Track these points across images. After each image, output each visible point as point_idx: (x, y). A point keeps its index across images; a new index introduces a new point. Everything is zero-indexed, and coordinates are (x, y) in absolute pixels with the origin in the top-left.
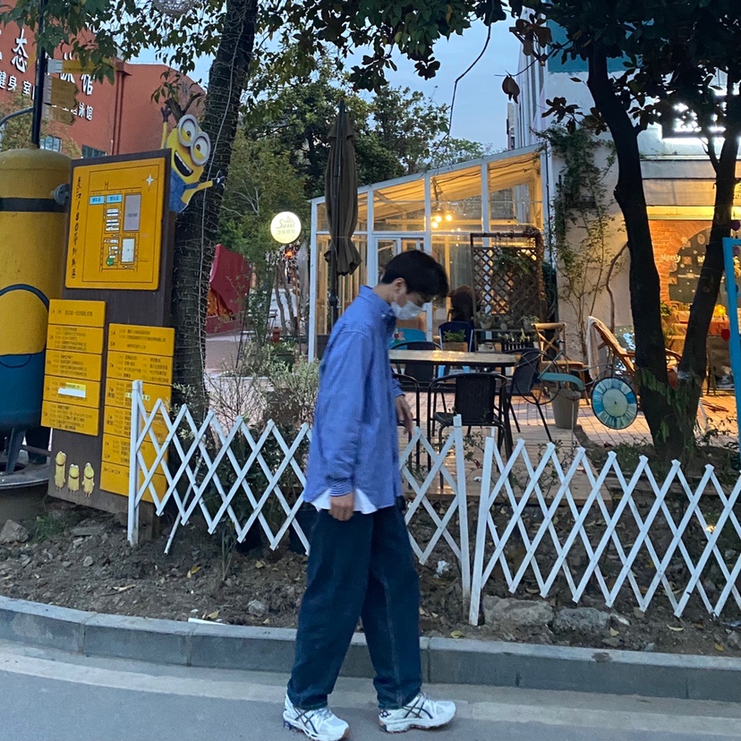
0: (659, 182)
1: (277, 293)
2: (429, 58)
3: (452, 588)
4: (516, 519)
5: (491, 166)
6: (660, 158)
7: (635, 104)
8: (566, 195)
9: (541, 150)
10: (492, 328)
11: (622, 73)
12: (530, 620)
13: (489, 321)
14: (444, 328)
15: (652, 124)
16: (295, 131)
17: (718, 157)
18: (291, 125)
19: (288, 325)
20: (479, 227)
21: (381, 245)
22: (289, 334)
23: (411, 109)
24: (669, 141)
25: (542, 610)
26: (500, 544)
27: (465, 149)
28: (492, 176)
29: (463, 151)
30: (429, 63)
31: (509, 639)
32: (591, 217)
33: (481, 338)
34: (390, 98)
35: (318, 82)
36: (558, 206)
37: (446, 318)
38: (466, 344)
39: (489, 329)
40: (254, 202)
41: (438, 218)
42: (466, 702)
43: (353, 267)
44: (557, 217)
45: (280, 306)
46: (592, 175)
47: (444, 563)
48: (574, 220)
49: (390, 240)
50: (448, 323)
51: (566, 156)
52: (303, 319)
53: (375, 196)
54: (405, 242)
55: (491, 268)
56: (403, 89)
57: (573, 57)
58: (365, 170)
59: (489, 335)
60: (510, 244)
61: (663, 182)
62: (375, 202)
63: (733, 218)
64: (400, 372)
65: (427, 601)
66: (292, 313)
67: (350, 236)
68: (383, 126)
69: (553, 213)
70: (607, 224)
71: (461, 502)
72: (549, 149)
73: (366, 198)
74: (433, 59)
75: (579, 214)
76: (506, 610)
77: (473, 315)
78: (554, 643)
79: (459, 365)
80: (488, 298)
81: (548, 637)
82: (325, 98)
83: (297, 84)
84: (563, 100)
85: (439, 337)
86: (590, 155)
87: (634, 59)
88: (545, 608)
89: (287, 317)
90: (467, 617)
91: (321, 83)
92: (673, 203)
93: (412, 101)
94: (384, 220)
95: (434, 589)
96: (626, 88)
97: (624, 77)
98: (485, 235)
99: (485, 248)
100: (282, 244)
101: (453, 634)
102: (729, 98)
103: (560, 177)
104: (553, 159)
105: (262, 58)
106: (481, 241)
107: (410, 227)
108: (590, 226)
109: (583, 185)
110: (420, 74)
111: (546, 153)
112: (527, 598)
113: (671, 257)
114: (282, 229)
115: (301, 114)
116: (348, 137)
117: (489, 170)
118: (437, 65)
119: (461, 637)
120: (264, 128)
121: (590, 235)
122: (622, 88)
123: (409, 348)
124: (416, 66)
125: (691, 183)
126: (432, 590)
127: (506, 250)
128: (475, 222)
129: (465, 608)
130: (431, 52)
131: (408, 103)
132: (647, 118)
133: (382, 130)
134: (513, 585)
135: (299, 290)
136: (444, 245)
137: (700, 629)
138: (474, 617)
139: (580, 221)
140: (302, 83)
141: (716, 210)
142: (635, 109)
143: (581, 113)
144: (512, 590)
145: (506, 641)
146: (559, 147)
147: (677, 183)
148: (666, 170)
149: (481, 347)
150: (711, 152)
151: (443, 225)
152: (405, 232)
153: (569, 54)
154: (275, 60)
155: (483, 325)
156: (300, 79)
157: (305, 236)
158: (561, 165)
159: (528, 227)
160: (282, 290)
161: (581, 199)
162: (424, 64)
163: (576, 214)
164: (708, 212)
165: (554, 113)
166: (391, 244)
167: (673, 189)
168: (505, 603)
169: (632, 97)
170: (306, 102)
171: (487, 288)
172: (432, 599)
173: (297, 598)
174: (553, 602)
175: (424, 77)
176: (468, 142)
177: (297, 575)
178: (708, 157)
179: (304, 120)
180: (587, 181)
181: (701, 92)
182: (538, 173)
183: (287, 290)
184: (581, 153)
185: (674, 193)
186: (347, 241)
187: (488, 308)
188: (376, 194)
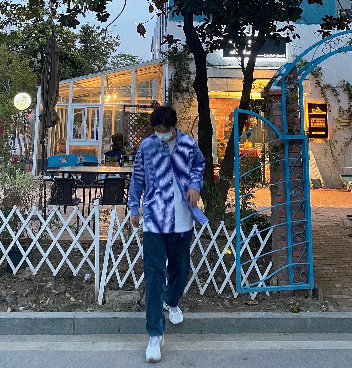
0: (220, 79)
1: (18, 137)
2: (104, 11)
3: (91, 287)
4: (125, 250)
5: (138, 69)
6: (222, 67)
7: (207, 39)
8: (174, 85)
9: (163, 61)
10: (132, 154)
11: (203, 23)
12: (128, 300)
13: (131, 150)
14: (107, 154)
15: (216, 50)
16: (33, 48)
17: (245, 67)
18: (31, 44)
19: (24, 154)
20: (129, 101)
21: (76, 111)
22: (24, 159)
23: (100, 38)
24: (226, 58)
25: (135, 295)
26: (116, 264)
27: (130, 59)
28: (138, 74)
29: (128, 61)
30: (103, 14)
31: (116, 310)
32: (186, 96)
33: (126, 159)
34: (89, 31)
35: (48, 21)
36: (170, 91)
37: (109, 149)
38: (118, 163)
39: (130, 155)
40: (7, 87)
41: (109, 97)
42: (91, 343)
43: (55, 123)
44: (169, 97)
45: (20, 143)
46: (188, 75)
47: (89, 275)
48: (177, 98)
49: (81, 108)
50: (110, 152)
51: (175, 65)
52: (32, 151)
53: (74, 84)
54: (91, 110)
55: (134, 123)
56: (96, 27)
57: (178, 15)
58: (72, 71)
59: (131, 158)
60: (144, 111)
61: (222, 79)
62: (73, 88)
63: (250, 98)
64: (77, 178)
65: (77, 294)
66: (26, 148)
67: (54, 106)
68: (84, 46)
69: (167, 94)
70: (193, 100)
71: (96, 243)
72: (167, 61)
73: (69, 85)
74: (106, 12)
75: (180, 95)
76: (117, 296)
77: (122, 148)
78: (139, 311)
79: (114, 174)
80: (131, 138)
81: (136, 308)
82: (51, 30)
83: (35, 22)
84: (172, 36)
85: (104, 159)
86: (187, 65)
87: (209, 17)
88: (137, 294)
89: (23, 149)
90: (97, 301)
91: (49, 22)
92: (226, 90)
93: (100, 33)
94: (80, 97)
95: (82, 288)
96: (204, 31)
97: (203, 26)
98: (131, 106)
99: (131, 113)
100: (20, 111)
101: (87, 310)
102: (252, 38)
103: (172, 75)
104: (169, 67)
105: (8, 7)
106: (130, 109)
107: (95, 101)
108: (185, 101)
109: (183, 80)
110: (99, 20)
111: (166, 63)
112: (130, 290)
113: (224, 118)
114: (20, 102)
115: (37, 39)
116: (55, 53)
117: (136, 71)
118: (108, 15)
119: (93, 311)
120: (15, 46)
121: (185, 106)
122: (202, 31)
123: (84, 166)
124: (97, 15)
125: (236, 80)
126: (80, 289)
127: (142, 114)
128: (128, 99)
129: (96, 296)
130: (105, 8)
131: (99, 34)
132: (213, 47)
133: (83, 48)
134: (121, 284)
135: (30, 135)
136: (111, 111)
137: (212, 300)
138: (100, 301)
139: (180, 99)
140: (38, 21)
141: (243, 94)
142: (207, 42)
143: (180, 43)
144: (121, 286)
145: (115, 311)
146: (172, 60)
147: (229, 80)
148: (224, 73)
149: (126, 164)
150: (242, 65)
151: (111, 100)
152: (91, 104)
153: (175, 13)
154: (16, 8)
155: (127, 153)
156: (37, 19)
157: (33, 106)
158: (173, 69)
159: (154, 102)
160: (21, 135)
161: (181, 88)
162: (101, 14)
163: (179, 94)
164: (239, 95)
165: (167, 43)
166: (82, 110)
167: (227, 83)
168: (117, 293)
169: (206, 36)
170: (40, 32)
171: (131, 133)
172: (80, 293)
173: (7, 296)
174: (142, 292)
175: (100, 21)
176: (131, 56)
177: (9, 285)
178: (241, 67)
179: (38, 42)
180: (185, 78)
181: (239, 35)
182: (162, 74)
183: (24, 135)
184: (183, 63)
185: (227, 85)
186: (51, 109)
187: (131, 144)
188: (74, 83)
